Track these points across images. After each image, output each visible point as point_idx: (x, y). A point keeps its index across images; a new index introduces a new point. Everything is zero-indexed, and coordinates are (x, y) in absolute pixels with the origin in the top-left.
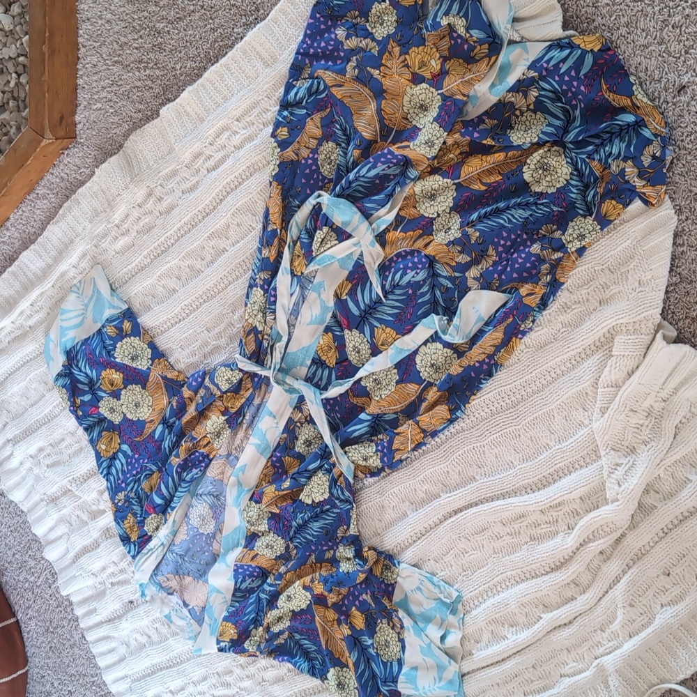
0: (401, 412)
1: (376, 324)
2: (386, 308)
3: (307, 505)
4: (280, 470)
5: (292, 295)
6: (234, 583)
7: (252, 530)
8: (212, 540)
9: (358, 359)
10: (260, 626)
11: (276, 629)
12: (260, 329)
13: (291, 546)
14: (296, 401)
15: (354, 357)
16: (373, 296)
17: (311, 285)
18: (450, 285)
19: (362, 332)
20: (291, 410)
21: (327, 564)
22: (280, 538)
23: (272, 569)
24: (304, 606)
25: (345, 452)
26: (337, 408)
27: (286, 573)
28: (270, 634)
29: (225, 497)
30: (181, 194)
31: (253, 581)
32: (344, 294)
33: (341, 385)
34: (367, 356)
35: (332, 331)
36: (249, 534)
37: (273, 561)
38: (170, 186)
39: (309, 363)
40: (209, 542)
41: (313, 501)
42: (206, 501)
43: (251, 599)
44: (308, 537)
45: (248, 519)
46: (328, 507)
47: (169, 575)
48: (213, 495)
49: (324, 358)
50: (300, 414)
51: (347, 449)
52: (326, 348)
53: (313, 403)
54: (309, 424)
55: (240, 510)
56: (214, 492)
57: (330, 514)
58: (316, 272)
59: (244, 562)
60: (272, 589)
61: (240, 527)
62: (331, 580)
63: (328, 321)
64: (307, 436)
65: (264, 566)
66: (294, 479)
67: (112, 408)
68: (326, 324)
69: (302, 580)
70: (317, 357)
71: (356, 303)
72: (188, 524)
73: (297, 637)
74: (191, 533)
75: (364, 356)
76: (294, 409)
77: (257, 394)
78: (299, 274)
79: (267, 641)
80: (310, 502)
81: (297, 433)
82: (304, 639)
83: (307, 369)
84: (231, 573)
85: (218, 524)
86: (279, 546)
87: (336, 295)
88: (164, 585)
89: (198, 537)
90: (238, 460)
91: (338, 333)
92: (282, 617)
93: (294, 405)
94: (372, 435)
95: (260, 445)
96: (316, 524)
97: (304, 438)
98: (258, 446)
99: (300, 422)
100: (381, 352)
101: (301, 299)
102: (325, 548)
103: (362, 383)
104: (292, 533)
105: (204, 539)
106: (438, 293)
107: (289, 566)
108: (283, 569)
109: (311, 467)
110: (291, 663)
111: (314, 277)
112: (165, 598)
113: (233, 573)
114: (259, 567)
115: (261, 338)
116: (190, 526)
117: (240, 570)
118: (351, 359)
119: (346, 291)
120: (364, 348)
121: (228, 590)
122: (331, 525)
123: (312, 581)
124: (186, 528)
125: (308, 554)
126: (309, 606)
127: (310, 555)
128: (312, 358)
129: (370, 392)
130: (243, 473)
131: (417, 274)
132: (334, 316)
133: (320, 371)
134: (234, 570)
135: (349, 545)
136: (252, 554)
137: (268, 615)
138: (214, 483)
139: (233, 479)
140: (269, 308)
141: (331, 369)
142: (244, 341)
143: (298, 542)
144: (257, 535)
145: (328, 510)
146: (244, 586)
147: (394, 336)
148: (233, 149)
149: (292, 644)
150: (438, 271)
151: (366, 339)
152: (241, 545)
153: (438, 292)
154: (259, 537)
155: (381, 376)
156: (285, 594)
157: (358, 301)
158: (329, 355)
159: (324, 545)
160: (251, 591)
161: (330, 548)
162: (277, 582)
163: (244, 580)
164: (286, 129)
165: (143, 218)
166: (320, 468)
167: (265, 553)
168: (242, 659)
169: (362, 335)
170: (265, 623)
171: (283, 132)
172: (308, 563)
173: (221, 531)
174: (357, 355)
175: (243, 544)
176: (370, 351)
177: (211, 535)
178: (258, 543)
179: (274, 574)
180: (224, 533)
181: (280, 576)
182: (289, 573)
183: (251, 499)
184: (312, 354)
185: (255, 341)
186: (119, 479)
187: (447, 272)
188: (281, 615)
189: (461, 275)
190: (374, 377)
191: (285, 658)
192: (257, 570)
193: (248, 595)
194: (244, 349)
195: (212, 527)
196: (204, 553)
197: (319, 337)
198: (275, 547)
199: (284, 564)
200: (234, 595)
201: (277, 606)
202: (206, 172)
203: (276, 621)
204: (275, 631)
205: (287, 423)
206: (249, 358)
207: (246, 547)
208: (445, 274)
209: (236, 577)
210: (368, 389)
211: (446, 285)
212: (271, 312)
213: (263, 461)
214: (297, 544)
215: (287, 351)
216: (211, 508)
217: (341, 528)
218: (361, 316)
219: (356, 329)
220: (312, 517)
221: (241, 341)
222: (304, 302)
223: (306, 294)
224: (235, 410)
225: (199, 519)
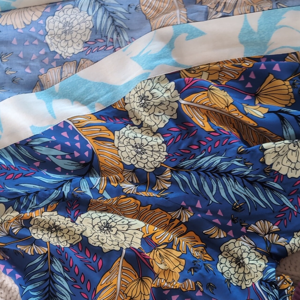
3: (264, 162)
4: (249, 85)
6: (31, 135)
7: (128, 107)
8: (54, 64)
10: (18, 210)
11: (37, 234)
13: (168, 174)
22: (166, 154)
23: (111, 173)
24: (107, 248)
27: (127, 195)
28: (24, 232)
29: (132, 39)
31: (63, 157)
36: (118, 107)
37: (121, 166)
40: (46, 61)
41: (272, 165)
42: (95, 17)
43: (43, 176)
44: (206, 189)
45: (147, 94)
46: (277, 186)
48: (113, 21)
55: (147, 74)
56: (120, 19)
57: (270, 195)
59: (83, 132)
60: (89, 193)
61: (112, 88)
65: (101, 159)
69: (151, 228)
72: (44, 16)
73: (58, 267)
74: (33, 29)
79: (10, 234)
80: (268, 162)
82: (65, 278)
84: (47, 125)
85: (83, 55)
86: (151, 159)
89: (36, 42)
90: (206, 18)
92: (61, 230)
95: (251, 32)
96: (239, 188)
98: (246, 32)
102: (217, 221)
104: (187, 163)
105: (42, 52)
107: (144, 194)
108: (128, 187)
110: (22, 290)
113: (50, 127)
114: (93, 153)
116: (41, 22)
117: (65, 134)
121: (12, 133)
122: (256, 206)
123: (169, 245)
124: (35, 18)
125: (183, 204)
126: (114, 254)
127: (184, 208)
130: (188, 38)
134: (56, 127)
135: (262, 253)
136: (106, 134)
138: (132, 10)
139: (169, 30)
143: (182, 181)
144: (130, 119)
145: (272, 189)
146: (44, 151)
149: (40, 267)
152: (92, 108)
154: (133, 125)
156: (106, 217)
159: (218, 217)
160: (49, 165)
161: (226, 229)
162: (106, 195)
163: (51, 145)
167: (122, 149)
170: (28, 214)
172: (174, 214)
173: (78, 67)
175: (97, 110)
177: (57, 57)
178: (127, 131)
179: (108, 181)
180: (82, 74)
181: (118, 192)
182: (133, 200)
183: (171, 77)
188: (63, 226)
191: (18, 276)
192: (87, 154)
193: (37, 164)
195: (71, 51)
196: (26, 67)
198: (144, 156)
199: (132, 182)
200: (16, 146)
201: (76, 218)
203: (47, 226)
204: (35, 236)
207: (99, 115)
209: (47, 133)
213: (238, 53)
214: (177, 179)
216: (94, 30)
217: (268, 225)
220: (246, 177)
225: (61, 25)
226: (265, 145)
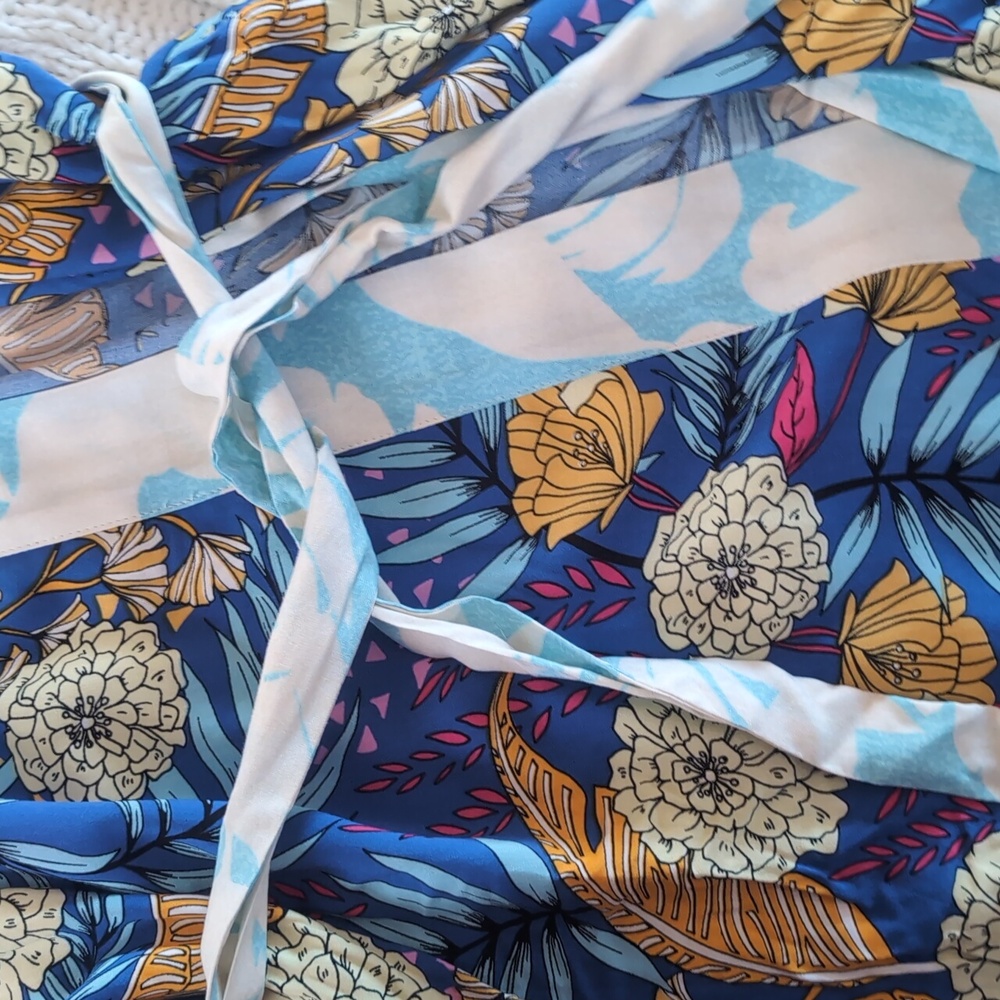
1: (921, 553)
5: (644, 99)
9: (696, 608)
12: (355, 83)
14: (189, 501)
15: (688, 584)
17: (753, 145)
19: (833, 530)
20: (129, 516)
25: (273, 927)
26: (382, 703)
32: (906, 323)
33: (507, 634)
34: (755, 635)
35: (674, 400)
39: (427, 416)
49: (521, 463)
50: (161, 570)
51: (295, 919)
52: (569, 434)
54: (163, 646)
58: (825, 121)
63: (684, 343)
64: (115, 692)
68: (667, 347)
70: (491, 431)
71: (917, 400)
75: (736, 626)
76: (147, 524)
77: (26, 308)
78: (805, 61)
81: (57, 632)
83: (389, 432)
87: (872, 293)
91: (688, 430)
93: (162, 507)
97: (92, 686)
99: (123, 599)
100: (836, 679)
101: (662, 154)
103: (623, 716)
111: (796, 132)
115: (312, 123)
118: (665, 584)
119: (925, 321)
128: (460, 412)
129: (617, 782)
132: (734, 353)
133: (451, 494)
140: (516, 55)
141: (511, 532)
142: (230, 58)
147: (965, 674)
151: (822, 574)
157: (931, 399)
158: (559, 474)
166: (72, 888)
169: (822, 540)
174: (708, 592)
176: (782, 630)
184: (476, 399)
185: (279, 111)
190: (720, 750)
194: (202, 93)
197: (584, 366)
205: (57, 550)
206: (177, 146)
210: (620, 760)
218: (876, 468)
219: (819, 496)
221: (215, 46)
222: (661, 175)
223: (705, 157)
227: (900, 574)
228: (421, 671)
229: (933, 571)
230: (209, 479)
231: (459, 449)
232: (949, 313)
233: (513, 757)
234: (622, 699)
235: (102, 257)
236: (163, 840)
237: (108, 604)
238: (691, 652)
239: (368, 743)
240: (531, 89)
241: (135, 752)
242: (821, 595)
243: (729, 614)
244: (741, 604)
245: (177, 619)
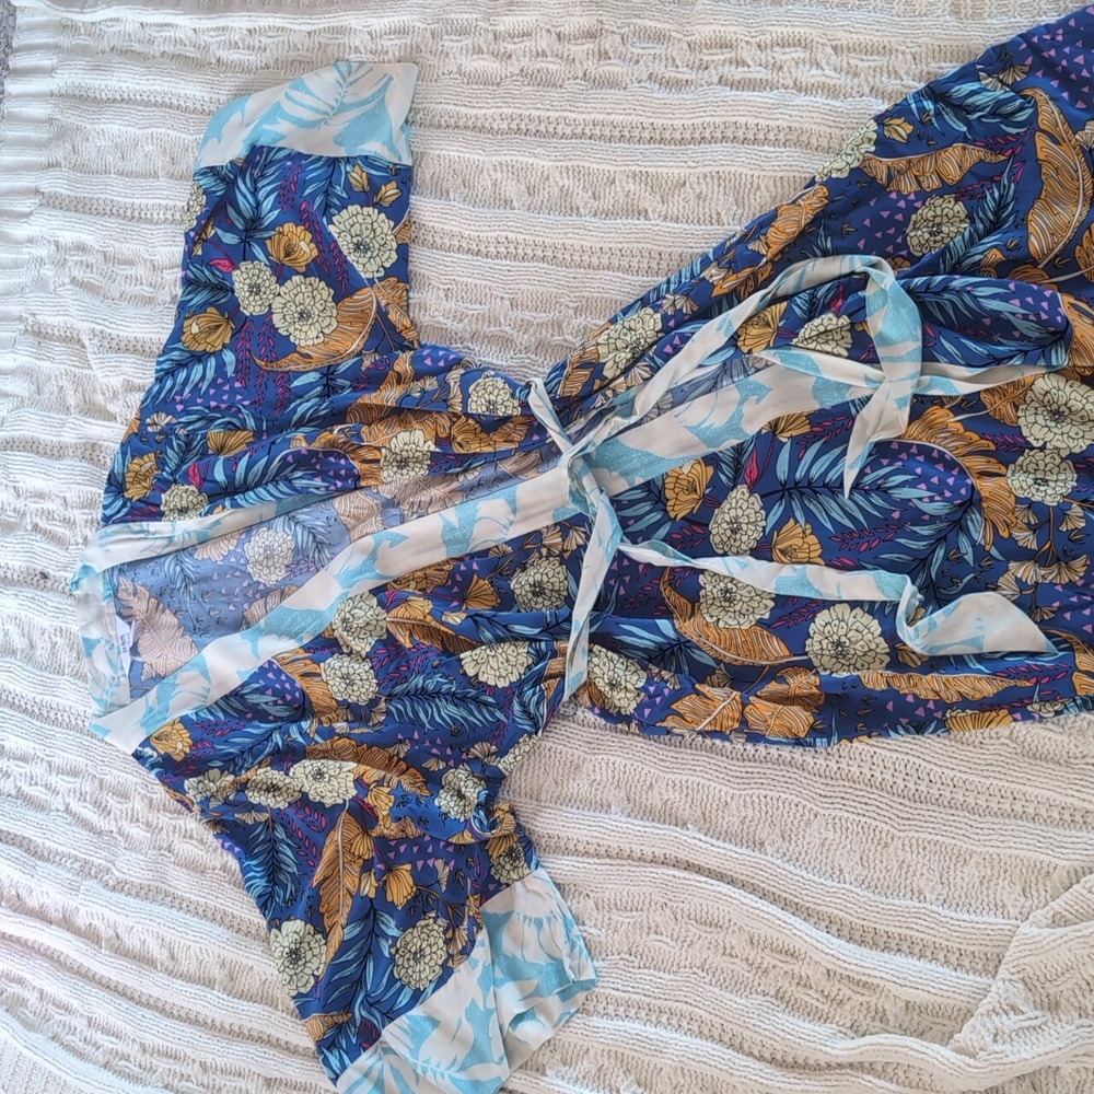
0: (729, 666)
1: (799, 514)
2: (834, 504)
3: (465, 674)
4: (456, 589)
5: (700, 366)
6: (240, 683)
7: (336, 634)
8: (258, 596)
9: (725, 539)
10: (234, 773)
11: (255, 797)
12: (608, 373)
13: (383, 705)
14: (568, 516)
15: (721, 531)
16: (830, 475)
17: (742, 377)
18: (969, 558)
19: (767, 508)
20: (550, 522)
21: (418, 775)
22: (375, 681)
23: (324, 713)
24: (328, 802)
25: (590, 651)
26: (627, 579)
27: (341, 736)
28: (240, 797)
29: (334, 555)
30: (645, 77)
31: (275, 703)
32: (789, 434)
33: (664, 553)
34: (744, 547)
35: (717, 468)
36: (327, 635)
37: (334, 703)
38: (637, 51)
39: (639, 481)
40: (250, 594)
41: (477, 676)
42: (295, 536)
43: (253, 727)
44: (422, 716)
45: (348, 616)
46: (491, 700)
47: (143, 589)
48: (314, 537)
49: (668, 494)
50: (559, 540)
51: (597, 648)
52: (685, 483)
53: (600, 544)
54: (561, 564)
55: (346, 594)
56: (321, 534)
57: (485, 712)
58: (767, 366)
59: (288, 670)
60: (300, 739)
61: (319, 614)
62: (413, 805)
63: (722, 448)
64: (545, 579)
65: (313, 699)
66: (476, 622)
67: (259, 287)
68: (716, 450)
69: (363, 768)
70: (660, 483)
71: (794, 462)
72: (241, 543)
73: (280, 834)
74: (233, 560)
75: (738, 543)
76: (555, 525)
77: (516, 457)
78: (745, 350)
79: (226, 802)
80: (471, 672)
81: (530, 562)
82: (288, 845)
83: (628, 487)
84: (252, 667)
85: (288, 581)
86: (363, 690)
87: (774, 426)
88: (121, 595)
89: (238, 574)
90: (402, 522)
91: (723, 478)
92: (279, 789)
93: (561, 519)
94: (650, 660)
95: (453, 529)
96: (452, 709)
97: (538, 577)
98: (448, 528)
99: (549, 550)
100: (771, 560)
101: (711, 383)
102: (434, 751)
103: (701, 577)
104: (398, 689)
105: (245, 584)
106: (940, 553)
107: (356, 731)
108: (341, 726)
109: (518, 628)
110: (241, 864)
111: (758, 370)
112: (109, 615)
113: (256, 670)
114: (303, 693)
115: (596, 387)
116: (239, 550)
117: (270, 675)
118: (714, 532)
119: (795, 433)
120: (750, 533)
121: (221, 684)
122: (473, 726)
123: (380, 783)
124: (232, 548)
125: (400, 737)
126: (336, 809)
127: (401, 742)
128: (649, 478)
129: (702, 600)
130: (391, 546)
131: (932, 499)
132: (739, 450)
133: (647, 507)
134: (261, 668)
135: (480, 779)
136: (312, 668)
137: (261, 771)
138: (332, 522)
139: (369, 540)
140: (652, 359)
141: (666, 518)
142: (568, 369)
143: (397, 709)
144: (340, 647)
145: (486, 704)
146: (254, 699)
147: (812, 555)
148: (791, 84)
149: (262, 837)
150: (970, 523)
151: (764, 523)
152: (300, 640)
153: (942, 552)
154: (342, 653)
155: (744, 592)
156: (318, 764)
157: (800, 460)
158: (683, 497)
159: (437, 746)
160: (260, 715)
161: (445, 759)
162: (317, 738)
163: (261, 691)
164: (910, 128)
165: (549, 59)
166: (531, 640)
167: (331, 683)
168: (160, 792)
169: (763, 512)
170: (244, 776)
171: (901, 130)
172: (391, 750)
173: (283, 595)
174: (729, 533)
175: (305, 642)
176: (753, 544)
177: (261, 587)
178: (334, 662)
179: (320, 722)
180: (287, 603)
181: (329, 734)
182: (347, 741)
183: (375, 592)
184: (654, 473)
185: (584, 385)
186: (180, 393)
187: (984, 537)
188: (281, 784)
189: (1001, 558)
190: (730, 586)
191: (237, 849)
192: (297, 694)
193: (249, 716)
194: (559, 382)
195: (274, 578)
196: (229, 604)
197: (689, 459)
198: (355, 688)
199: (347, 721)
200: (226, 698)
201: (288, 769)
202: (716, 79)
203: (265, 787)
204: (252, 800)
205: (529, 535)
206: (553, 401)
207: (306, 648)
208: (978, 537)
209: (254, 678)
210: (702, 593)
211: (963, 551)
212: (649, 366)
213: (440, 555)
214: (393, 709)
215: (618, 437)
216: (296, 551)
217: (486, 746)
218: (784, 486)
219: (762, 497)
220: (454, 694)
221: (563, 366)
222: (710, 391)
223: (724, 383)
224: (462, 451)
225: (261, 550)
226: (462, 656)
227: (792, 521)
228: (641, 567)
229: (802, 520)
230: (574, 509)
231: (650, 491)
232: (807, 429)
233: (667, 592)
234: (702, 571)
235: (536, 438)
236: (558, 624)
237: (544, 551)
238: (725, 554)
239: (622, 592)
240: (659, 368)
241: (553, 599)
242: (764, 531)
243: (735, 540)
244: (738, 536)
245: (566, 555)
